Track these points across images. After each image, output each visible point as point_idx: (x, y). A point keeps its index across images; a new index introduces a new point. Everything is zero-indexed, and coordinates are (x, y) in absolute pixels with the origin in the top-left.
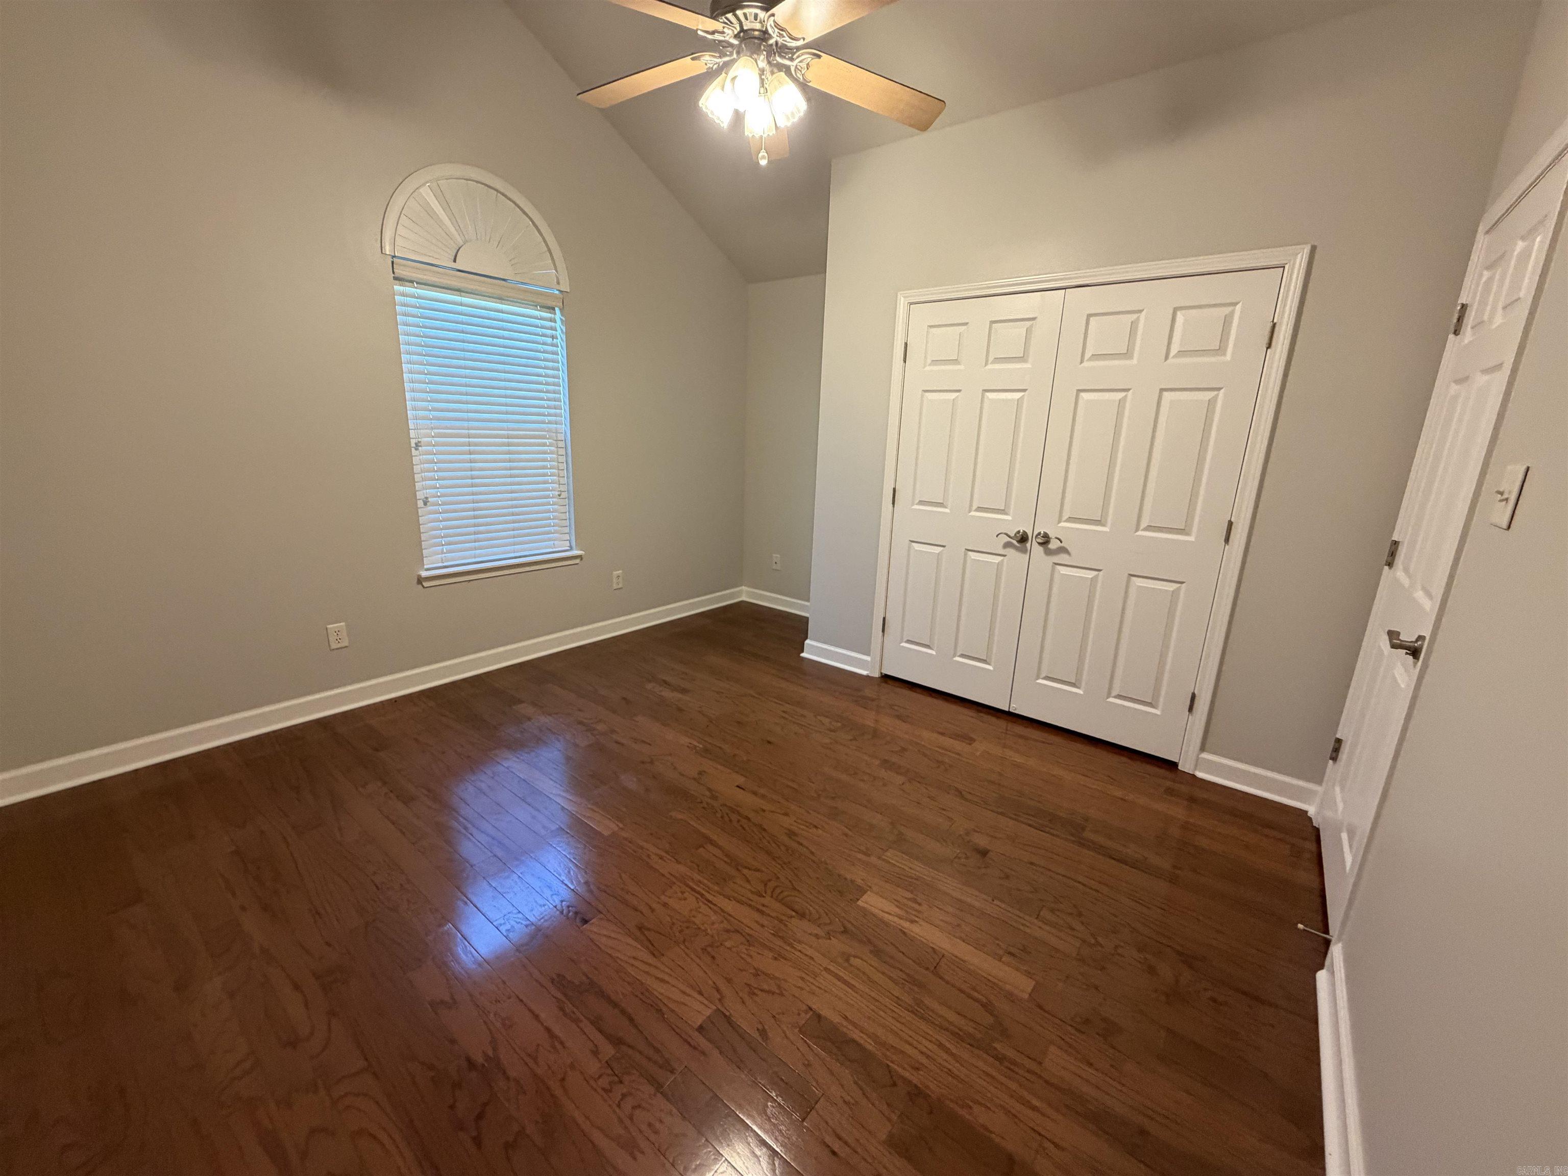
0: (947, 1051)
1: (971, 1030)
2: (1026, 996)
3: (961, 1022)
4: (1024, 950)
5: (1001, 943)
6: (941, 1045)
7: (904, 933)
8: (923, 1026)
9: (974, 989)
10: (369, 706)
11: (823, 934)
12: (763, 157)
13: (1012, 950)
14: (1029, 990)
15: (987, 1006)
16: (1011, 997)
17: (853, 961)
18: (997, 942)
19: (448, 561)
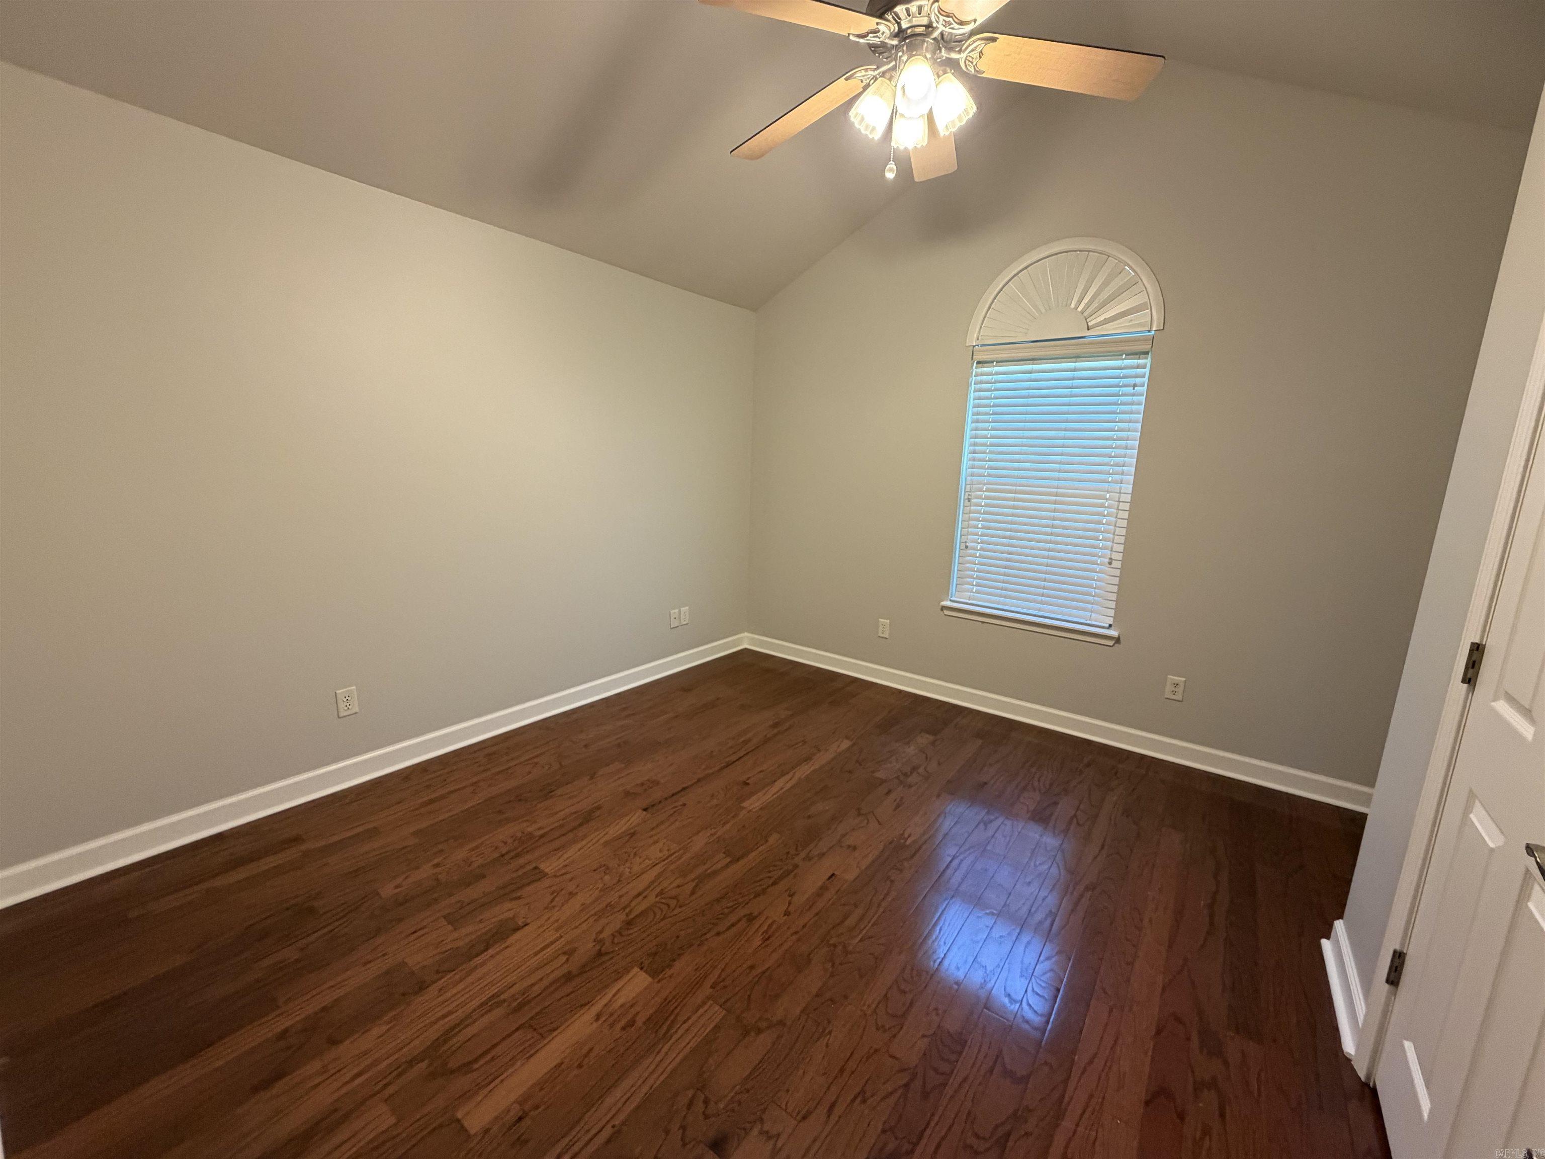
0: (444, 1017)
1: (451, 1043)
2: (459, 1115)
3: (461, 1038)
4: (521, 1142)
5: (537, 1112)
6: (450, 1013)
7: (582, 1006)
8: (475, 1003)
9: (493, 1059)
10: (888, 687)
11: (601, 936)
12: (891, 170)
13: (527, 1122)
14: (466, 1124)
15: (466, 1068)
16: (465, 1096)
17: (564, 958)
18: (543, 1107)
19: (973, 599)
